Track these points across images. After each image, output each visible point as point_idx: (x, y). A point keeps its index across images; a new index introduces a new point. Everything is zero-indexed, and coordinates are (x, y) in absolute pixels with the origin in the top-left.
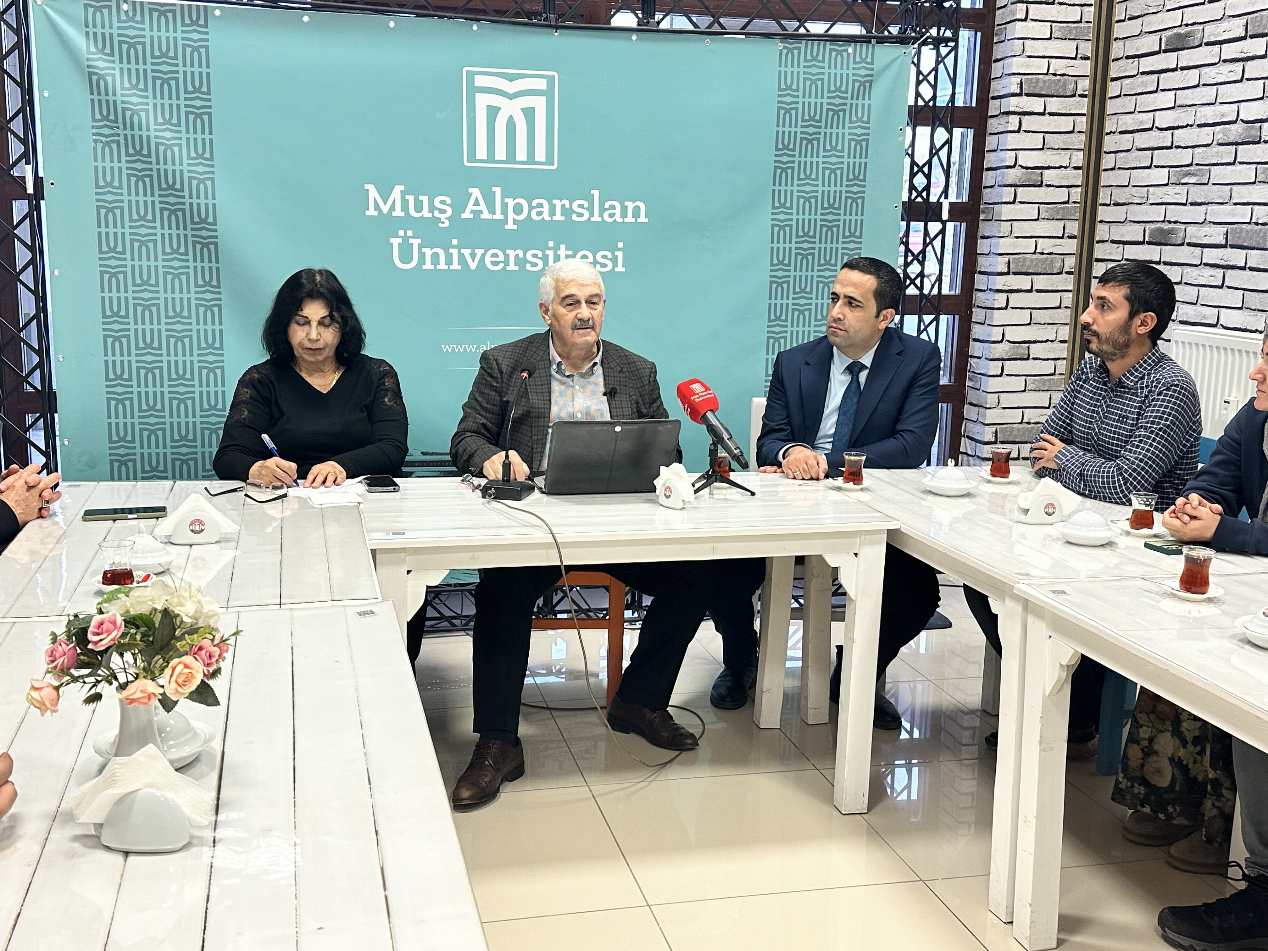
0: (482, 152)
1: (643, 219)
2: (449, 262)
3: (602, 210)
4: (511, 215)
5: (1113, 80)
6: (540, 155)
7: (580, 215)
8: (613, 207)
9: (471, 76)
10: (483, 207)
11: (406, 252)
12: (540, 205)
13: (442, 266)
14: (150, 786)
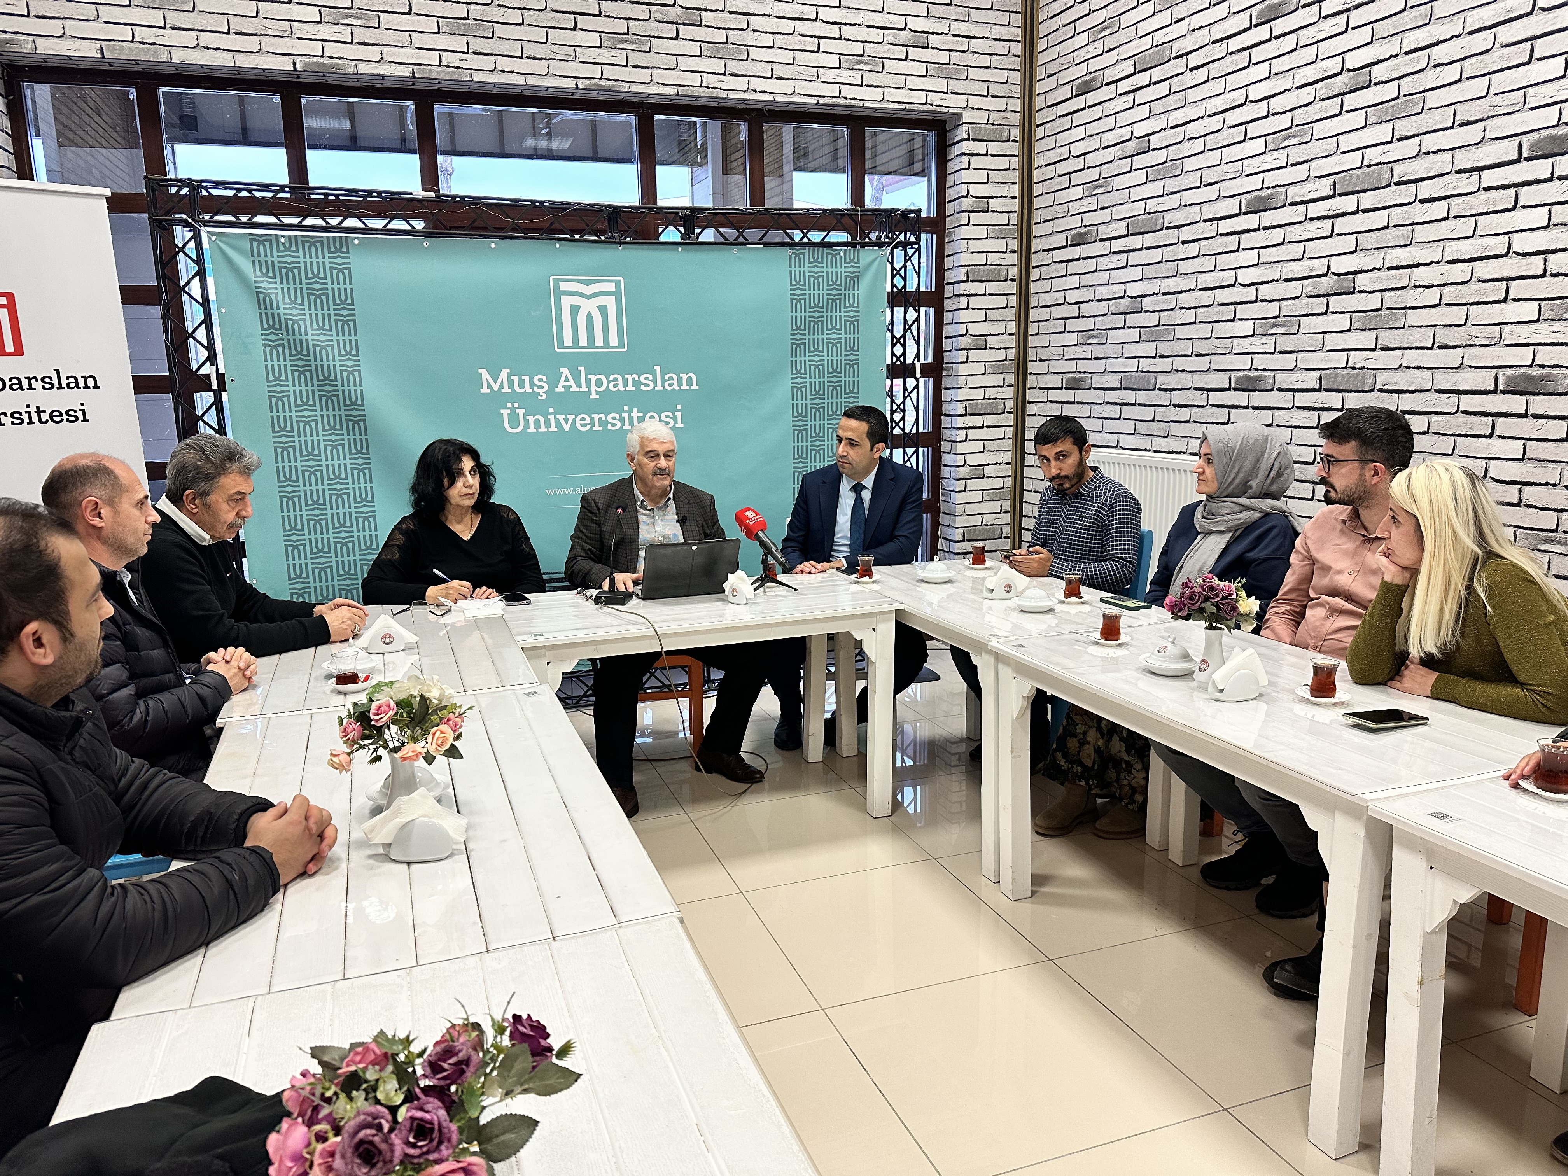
0: (568, 341)
1: (695, 387)
2: (548, 425)
3: (663, 381)
4: (594, 388)
5: (1034, 267)
6: (614, 341)
7: (647, 385)
8: (671, 378)
9: (556, 283)
10: (572, 382)
11: (514, 420)
12: (616, 379)
13: (543, 429)
14: (423, 816)
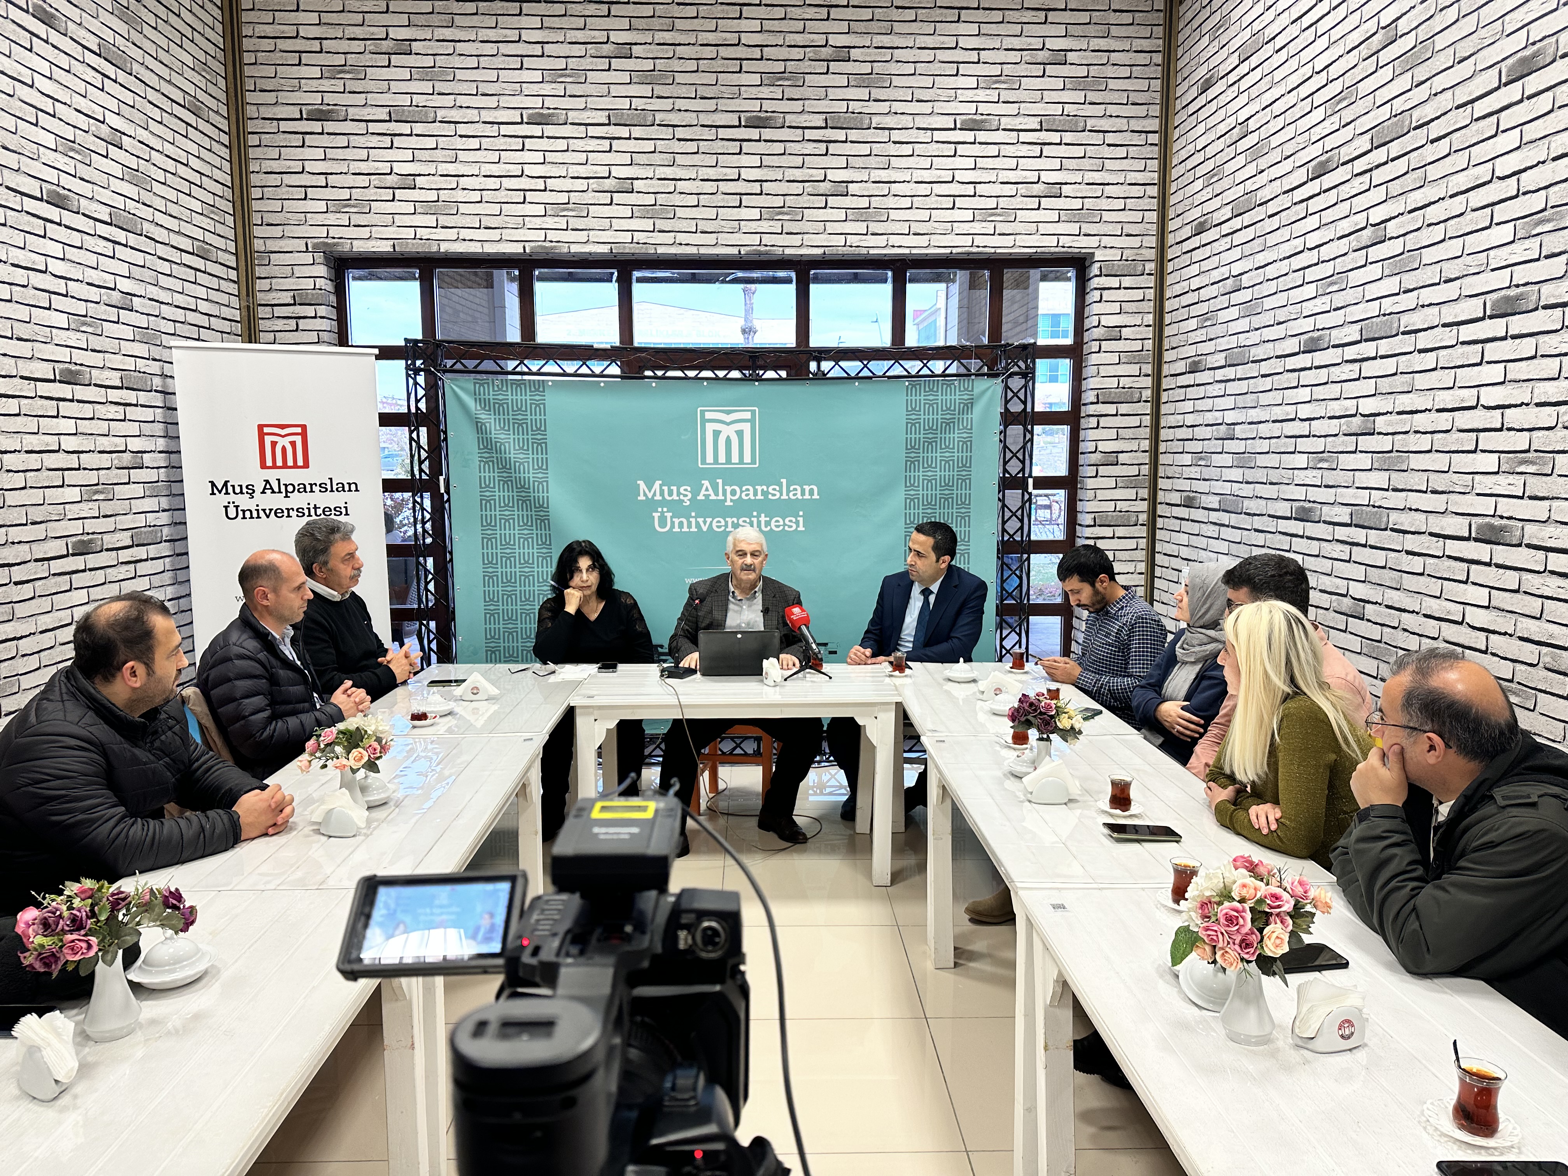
0: (710, 459)
1: (816, 496)
2: (689, 526)
3: (788, 492)
4: (729, 496)
5: (1165, 390)
6: (747, 458)
7: (774, 495)
8: (795, 489)
9: (703, 412)
10: (711, 492)
11: (663, 521)
12: (748, 490)
13: (685, 529)
